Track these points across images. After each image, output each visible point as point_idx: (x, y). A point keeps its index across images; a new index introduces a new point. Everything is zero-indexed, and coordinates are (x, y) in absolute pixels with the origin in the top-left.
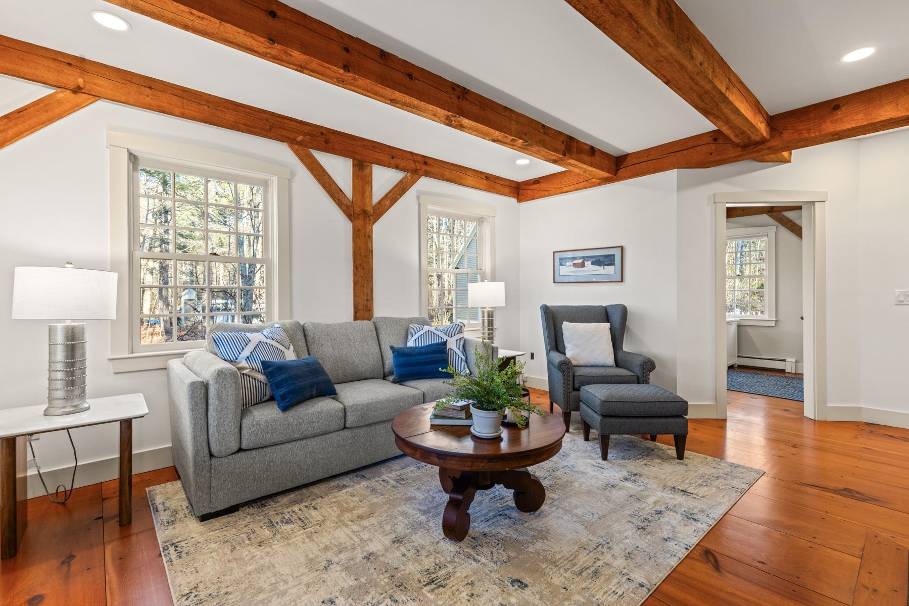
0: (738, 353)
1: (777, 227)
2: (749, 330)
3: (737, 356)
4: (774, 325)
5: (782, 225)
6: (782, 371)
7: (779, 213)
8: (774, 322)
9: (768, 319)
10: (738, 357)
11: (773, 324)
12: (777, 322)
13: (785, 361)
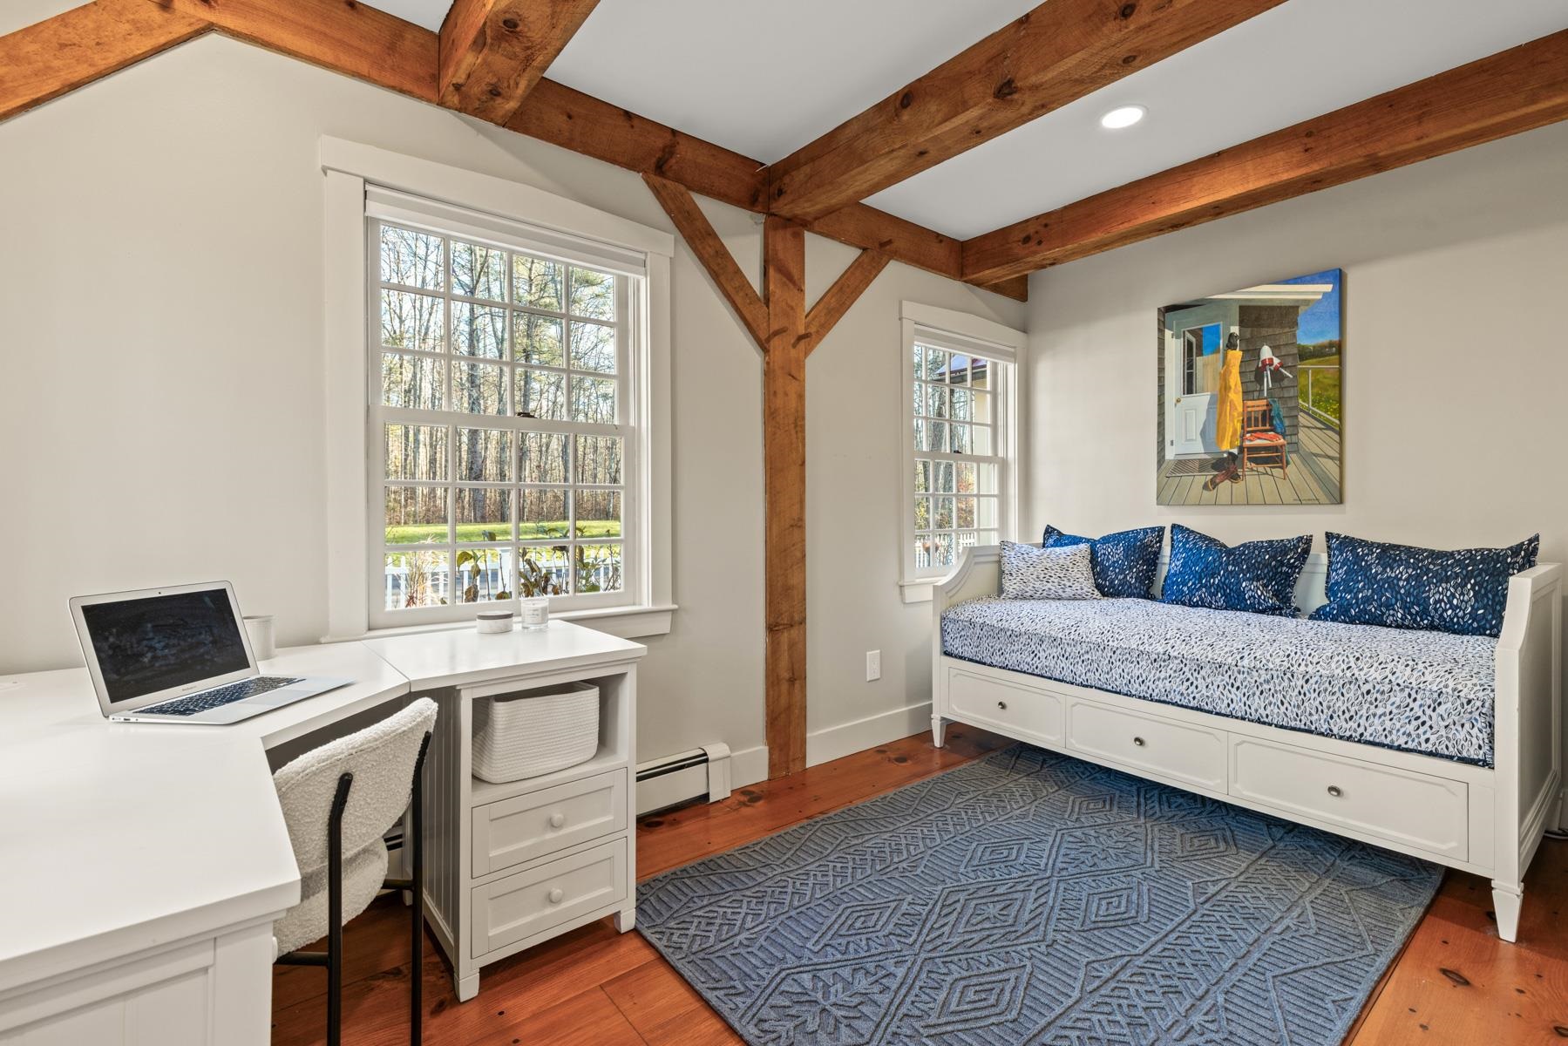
4: (670, 630)
7: (681, 188)
8: (669, 617)
11: (666, 625)
13: (706, 761)
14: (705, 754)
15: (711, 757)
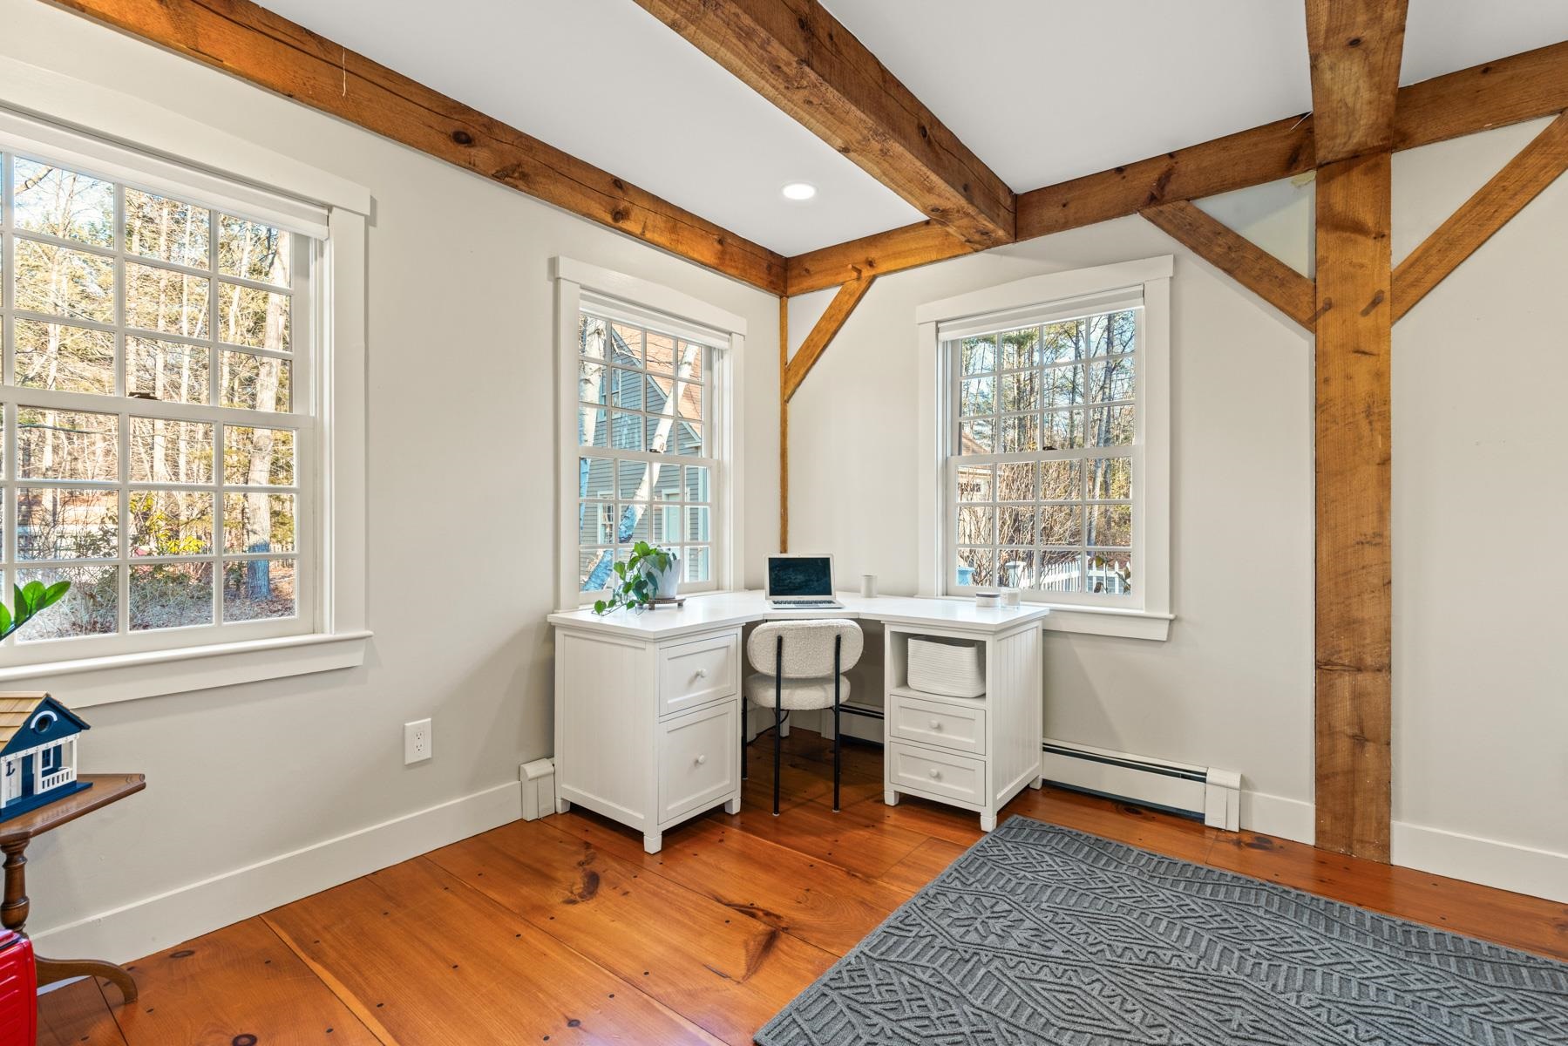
0: (1044, 736)
1: (1175, 260)
2: (1082, 651)
3: (1039, 746)
4: (1165, 639)
5: (1195, 249)
6: (1191, 821)
7: (1183, 204)
8: (1166, 625)
9: (1142, 612)
10: (1045, 749)
11: (1160, 632)
12: (1176, 625)
13: (1204, 780)
14: (1205, 774)
15: (1208, 778)
